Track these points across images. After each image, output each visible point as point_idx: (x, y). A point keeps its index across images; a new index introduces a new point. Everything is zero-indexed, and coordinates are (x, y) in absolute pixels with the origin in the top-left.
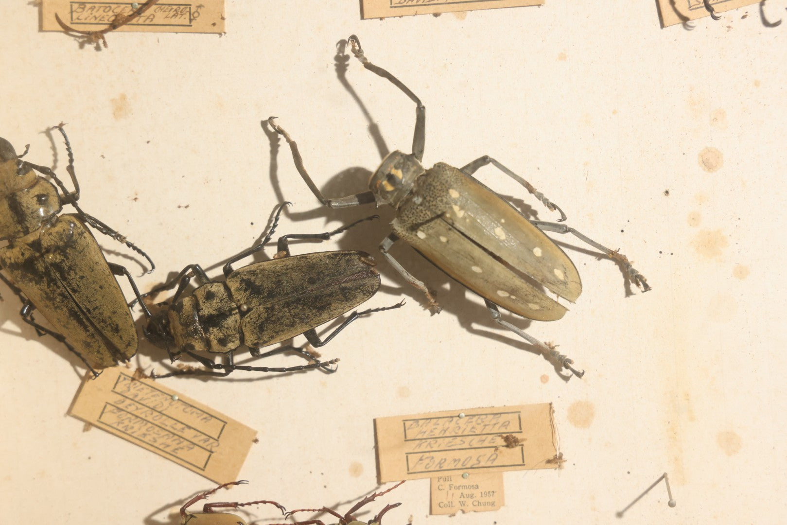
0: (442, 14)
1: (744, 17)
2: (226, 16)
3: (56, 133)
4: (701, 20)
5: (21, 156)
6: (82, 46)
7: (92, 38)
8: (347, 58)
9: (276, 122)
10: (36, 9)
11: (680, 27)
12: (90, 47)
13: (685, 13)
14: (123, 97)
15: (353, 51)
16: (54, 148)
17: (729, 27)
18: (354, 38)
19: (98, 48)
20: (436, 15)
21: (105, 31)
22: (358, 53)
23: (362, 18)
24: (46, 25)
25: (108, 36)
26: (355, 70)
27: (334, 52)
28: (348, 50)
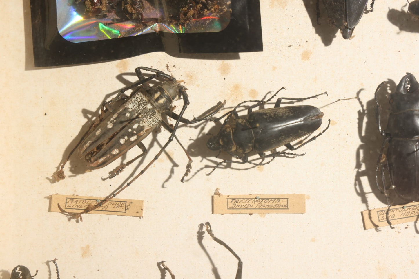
0: (253, 214)
1: (406, 228)
2: (144, 208)
3: (52, 264)
4: (384, 227)
5: (33, 276)
6: (69, 220)
7: (75, 216)
8: (204, 233)
9: (165, 264)
10: (49, 200)
11: (374, 230)
12: (73, 221)
13: (377, 223)
14: (88, 247)
15: (207, 230)
16: (50, 271)
17: (399, 232)
18: (208, 224)
19: (77, 221)
20: (250, 214)
21: (82, 213)
22: (210, 232)
23: (213, 213)
24: (53, 208)
25: (83, 215)
26: (207, 239)
27: (197, 229)
28: (204, 229)
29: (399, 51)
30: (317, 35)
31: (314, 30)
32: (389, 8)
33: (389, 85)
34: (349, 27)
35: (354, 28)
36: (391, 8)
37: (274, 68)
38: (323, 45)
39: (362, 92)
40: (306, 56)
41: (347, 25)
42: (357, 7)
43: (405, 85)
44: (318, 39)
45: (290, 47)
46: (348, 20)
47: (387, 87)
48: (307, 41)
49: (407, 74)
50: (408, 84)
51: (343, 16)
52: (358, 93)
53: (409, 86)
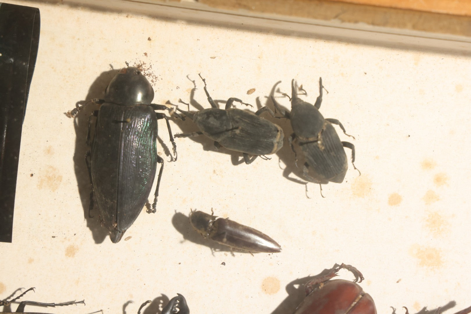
29: (180, 264)
30: (88, 229)
31: (85, 223)
32: (175, 211)
33: (162, 301)
34: (119, 229)
35: (125, 231)
36: (177, 212)
37: (31, 261)
38: (93, 241)
39: (130, 305)
40: (71, 251)
41: (117, 226)
42: (131, 208)
43: (173, 308)
44: (88, 234)
45: (54, 238)
46: (118, 221)
47: (160, 303)
48: (75, 235)
49: (177, 295)
50: (177, 307)
51: (113, 215)
52: (125, 306)
53: (178, 310)
